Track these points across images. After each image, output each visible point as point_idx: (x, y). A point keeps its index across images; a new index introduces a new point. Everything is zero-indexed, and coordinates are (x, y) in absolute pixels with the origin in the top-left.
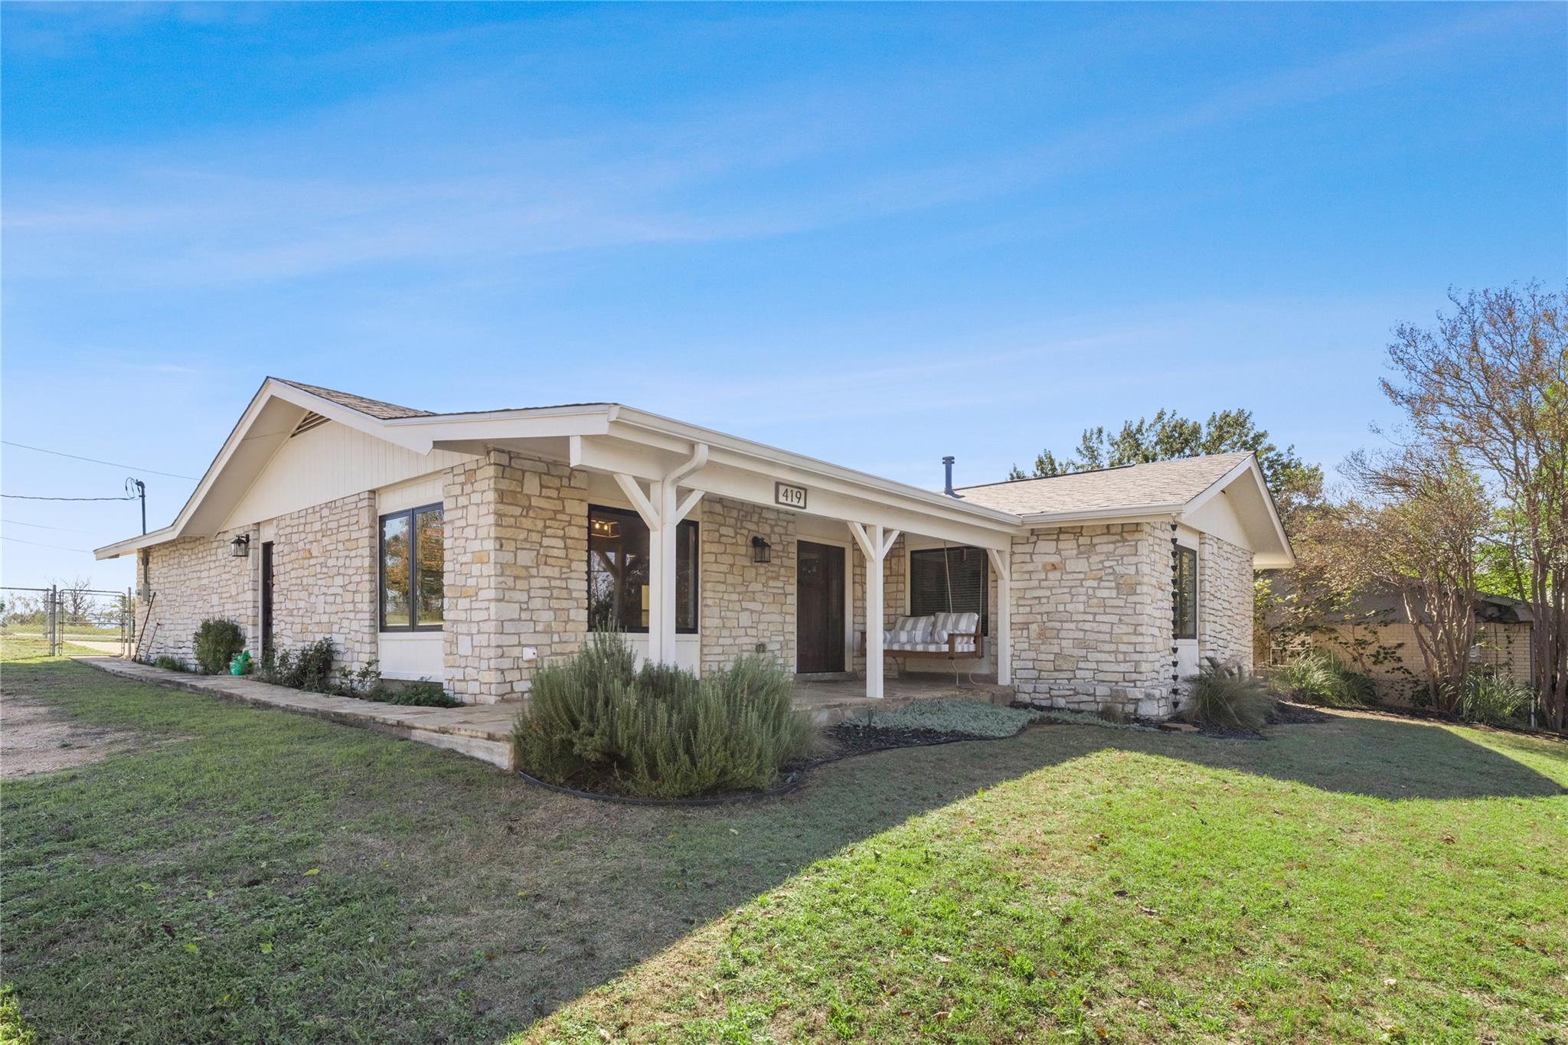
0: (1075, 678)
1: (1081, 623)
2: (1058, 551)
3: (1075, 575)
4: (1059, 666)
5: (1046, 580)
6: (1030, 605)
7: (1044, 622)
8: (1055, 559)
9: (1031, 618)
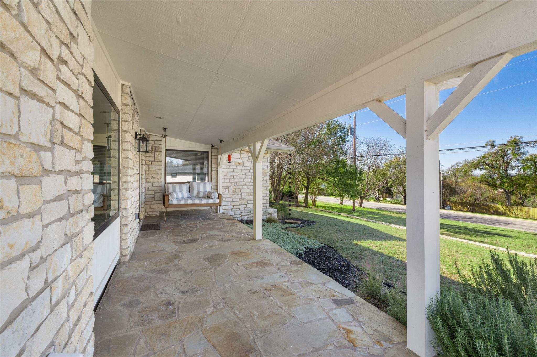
0: (247, 207)
1: (249, 186)
2: (241, 158)
3: (247, 168)
4: (241, 203)
5: (236, 169)
6: (229, 179)
7: (235, 186)
8: (240, 161)
9: (230, 184)
